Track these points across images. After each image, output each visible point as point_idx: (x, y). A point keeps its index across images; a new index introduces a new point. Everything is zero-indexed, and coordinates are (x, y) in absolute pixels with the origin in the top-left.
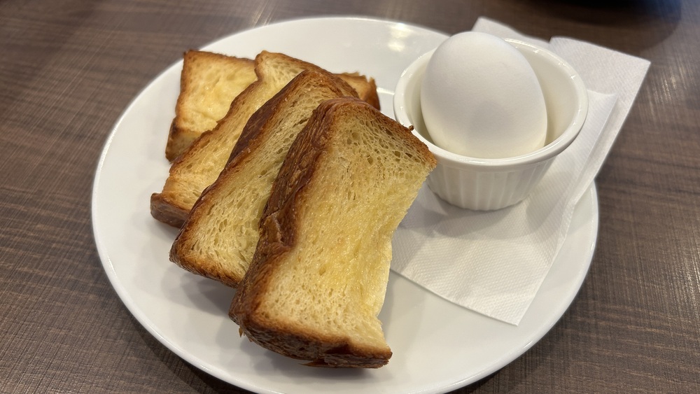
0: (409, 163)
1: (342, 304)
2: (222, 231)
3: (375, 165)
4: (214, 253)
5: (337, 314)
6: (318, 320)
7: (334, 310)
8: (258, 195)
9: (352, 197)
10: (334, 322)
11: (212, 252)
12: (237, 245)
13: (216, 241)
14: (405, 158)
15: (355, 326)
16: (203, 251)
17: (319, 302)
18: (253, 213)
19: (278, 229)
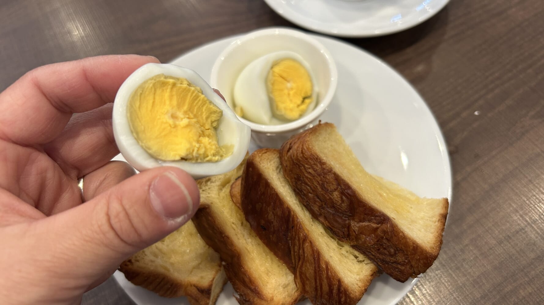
4: (358, 277)
5: (424, 215)
6: (430, 225)
10: (429, 218)
12: (353, 261)
13: (350, 272)
15: (430, 209)
16: (356, 283)
17: (417, 220)
19: (369, 223)
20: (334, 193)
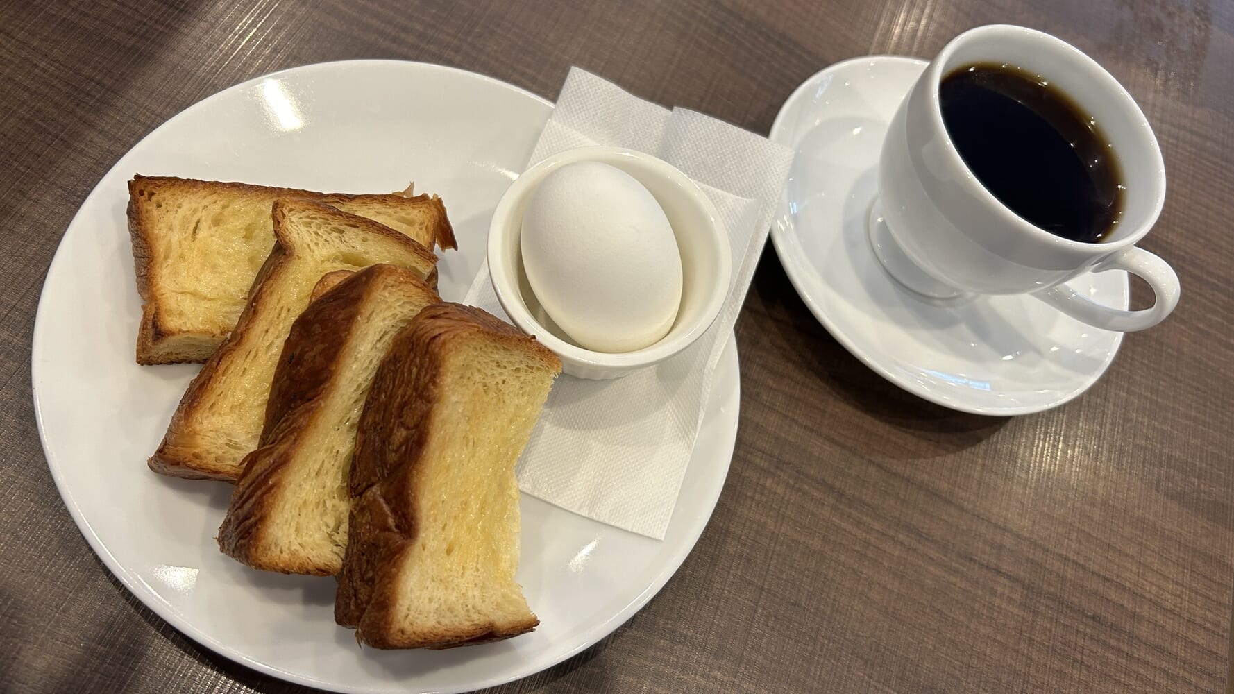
0: (530, 377)
1: (477, 582)
2: (303, 515)
3: (492, 394)
4: (298, 547)
5: (474, 596)
6: (456, 613)
7: (470, 594)
8: (338, 452)
9: (471, 444)
10: (473, 608)
11: (295, 547)
12: (324, 528)
13: (297, 530)
14: (526, 371)
15: (495, 603)
16: (283, 548)
17: (453, 589)
18: (335, 478)
19: (389, 513)
20: (402, 429)
